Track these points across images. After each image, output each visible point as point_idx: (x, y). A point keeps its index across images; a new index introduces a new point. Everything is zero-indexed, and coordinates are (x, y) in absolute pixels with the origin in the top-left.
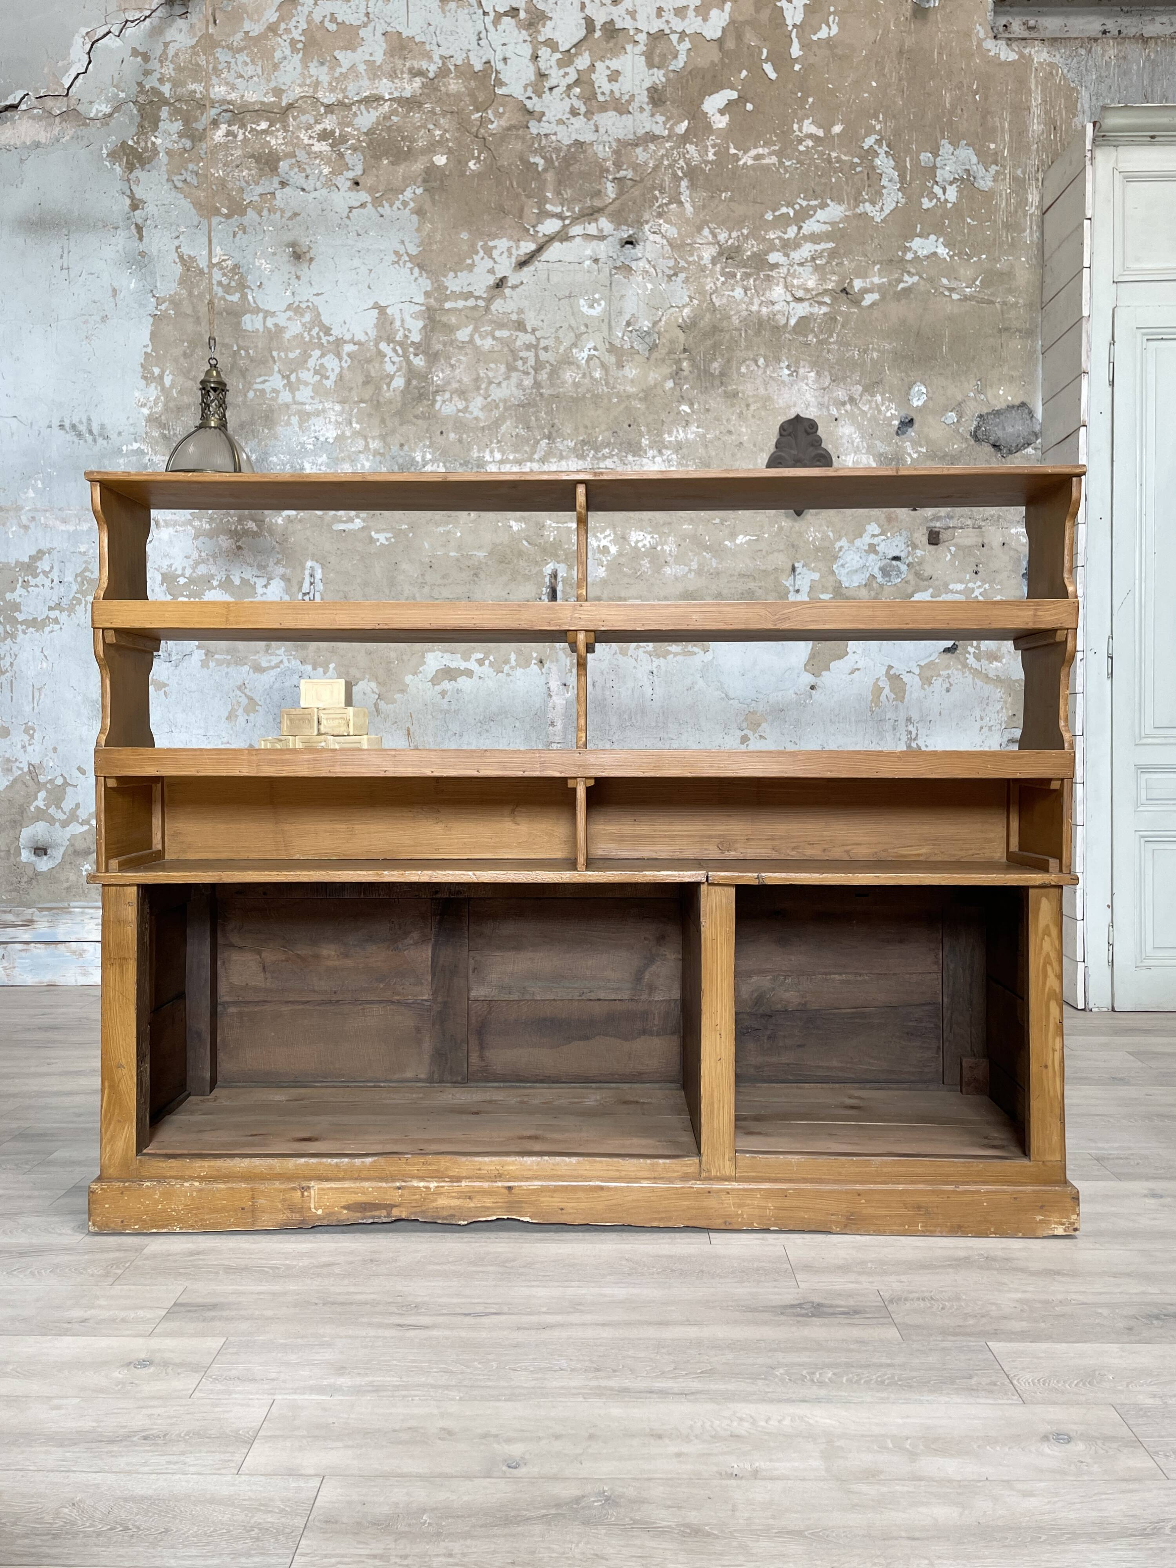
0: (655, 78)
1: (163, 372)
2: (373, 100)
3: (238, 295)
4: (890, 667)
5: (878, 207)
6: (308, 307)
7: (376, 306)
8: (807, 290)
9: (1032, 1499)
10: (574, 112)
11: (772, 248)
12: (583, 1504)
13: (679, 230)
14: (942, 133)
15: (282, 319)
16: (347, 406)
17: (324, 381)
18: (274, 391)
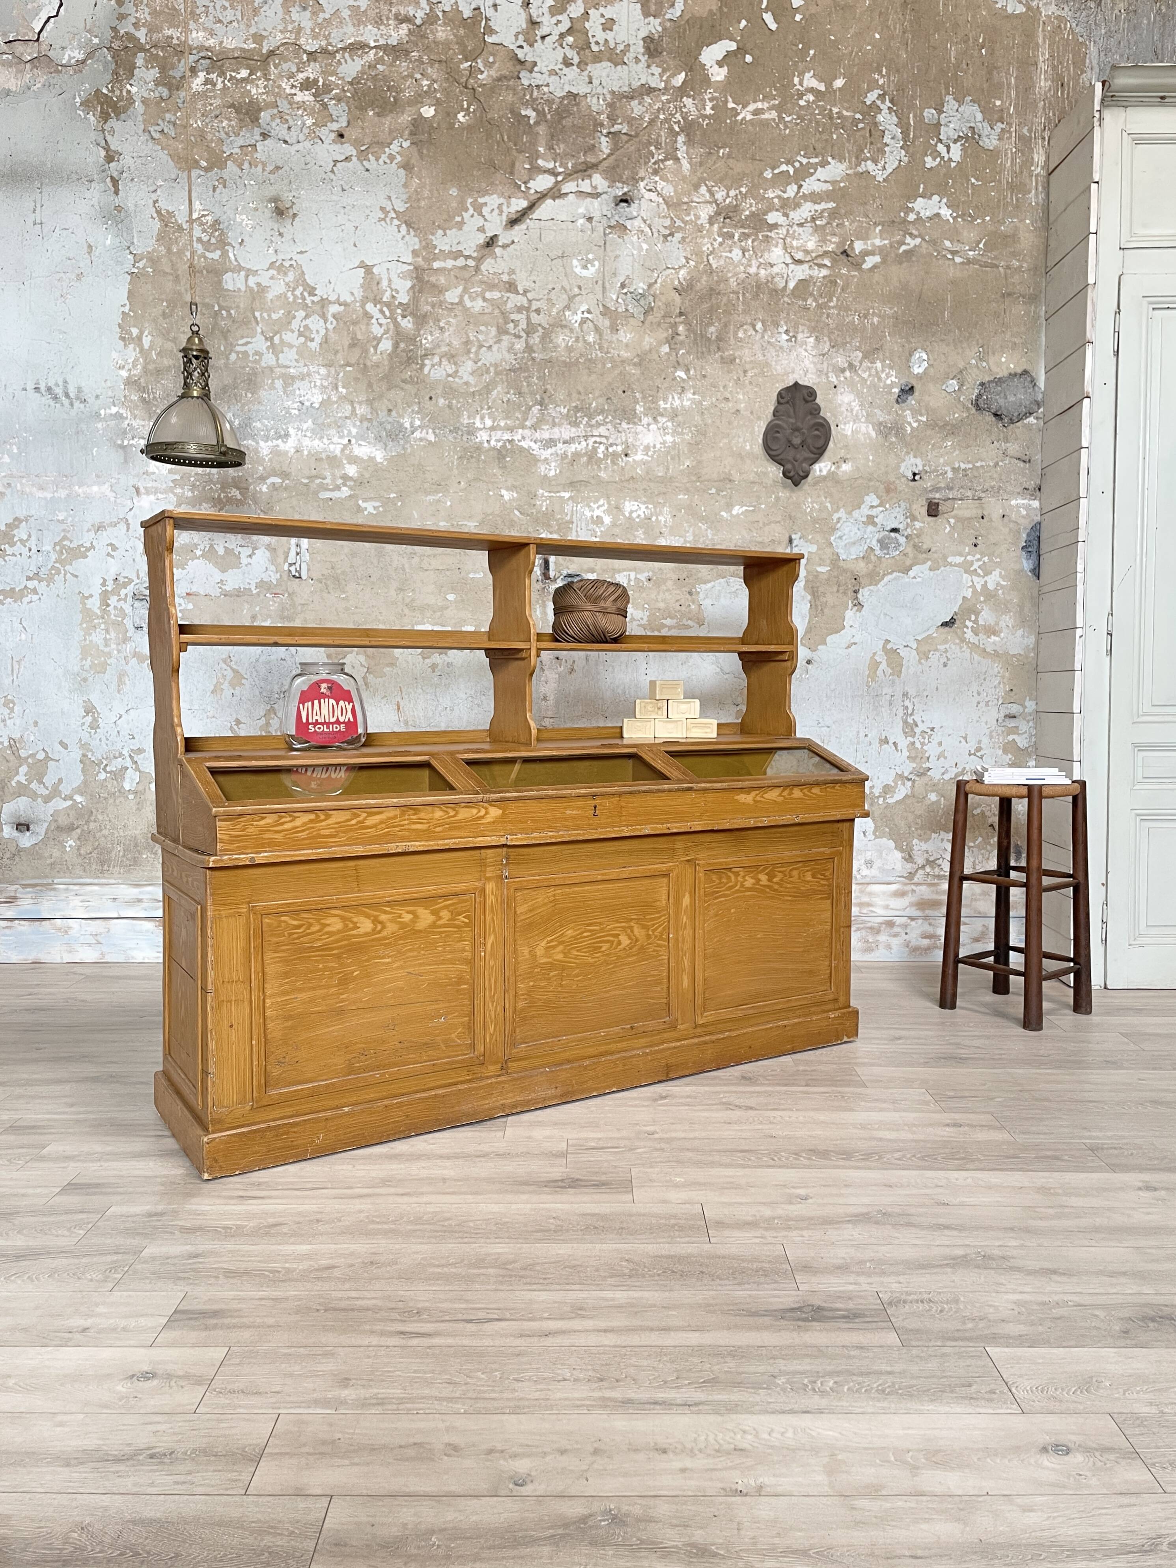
0: (651, 27)
1: (141, 333)
2: (359, 47)
3: (219, 252)
4: (887, 641)
5: (880, 166)
6: (291, 265)
7: (362, 265)
8: (807, 252)
9: (1032, 1514)
10: (567, 63)
11: (771, 208)
12: (590, 1523)
13: (675, 187)
14: (947, 89)
15: (264, 278)
16: (332, 370)
17: (309, 343)
18: (257, 353)
